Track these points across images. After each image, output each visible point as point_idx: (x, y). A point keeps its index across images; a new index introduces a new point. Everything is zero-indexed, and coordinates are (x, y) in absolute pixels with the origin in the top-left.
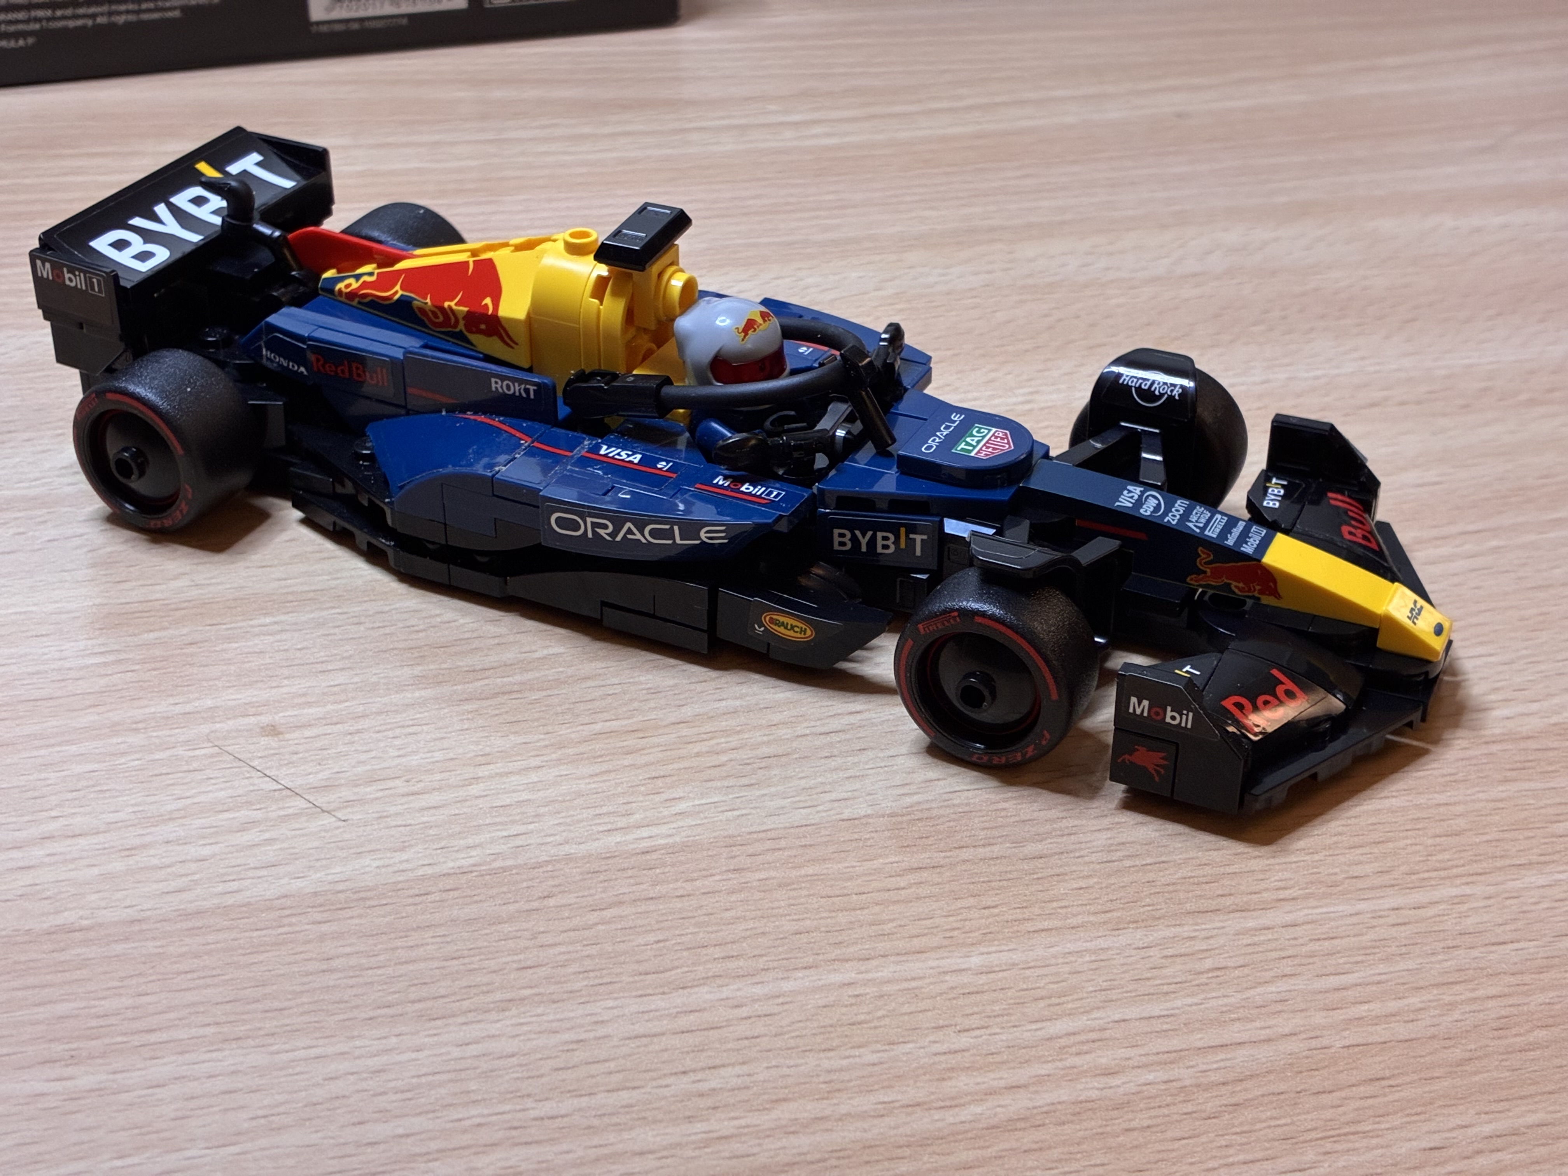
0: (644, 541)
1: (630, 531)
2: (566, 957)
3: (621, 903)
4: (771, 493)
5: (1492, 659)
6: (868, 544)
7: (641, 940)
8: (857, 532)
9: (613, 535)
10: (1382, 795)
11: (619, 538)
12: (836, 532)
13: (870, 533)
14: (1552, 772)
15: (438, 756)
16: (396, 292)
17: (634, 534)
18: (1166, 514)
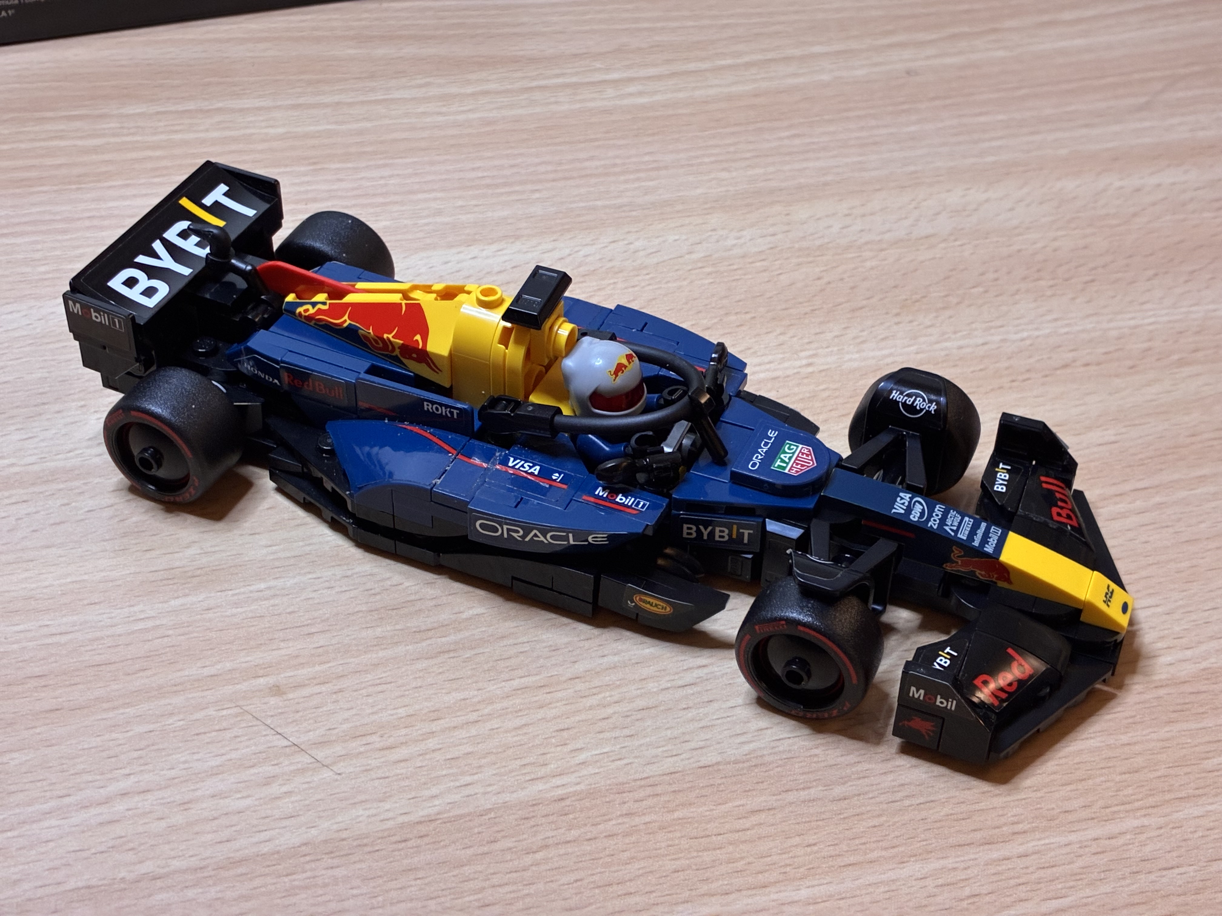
0: (546, 541)
1: (536, 535)
2: (512, 895)
3: (547, 846)
4: (638, 503)
5: (1159, 610)
6: (709, 534)
7: (565, 879)
8: (701, 527)
9: (524, 537)
10: (1084, 736)
11: (527, 539)
12: (685, 526)
13: (710, 528)
14: (1203, 713)
15: (402, 712)
16: (345, 321)
17: (538, 537)
18: (928, 520)
